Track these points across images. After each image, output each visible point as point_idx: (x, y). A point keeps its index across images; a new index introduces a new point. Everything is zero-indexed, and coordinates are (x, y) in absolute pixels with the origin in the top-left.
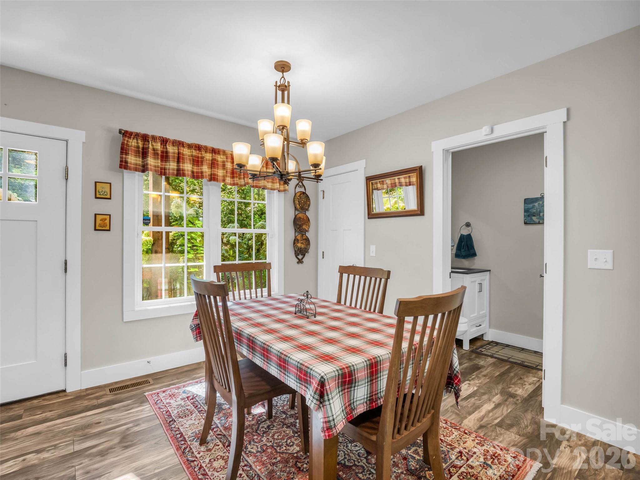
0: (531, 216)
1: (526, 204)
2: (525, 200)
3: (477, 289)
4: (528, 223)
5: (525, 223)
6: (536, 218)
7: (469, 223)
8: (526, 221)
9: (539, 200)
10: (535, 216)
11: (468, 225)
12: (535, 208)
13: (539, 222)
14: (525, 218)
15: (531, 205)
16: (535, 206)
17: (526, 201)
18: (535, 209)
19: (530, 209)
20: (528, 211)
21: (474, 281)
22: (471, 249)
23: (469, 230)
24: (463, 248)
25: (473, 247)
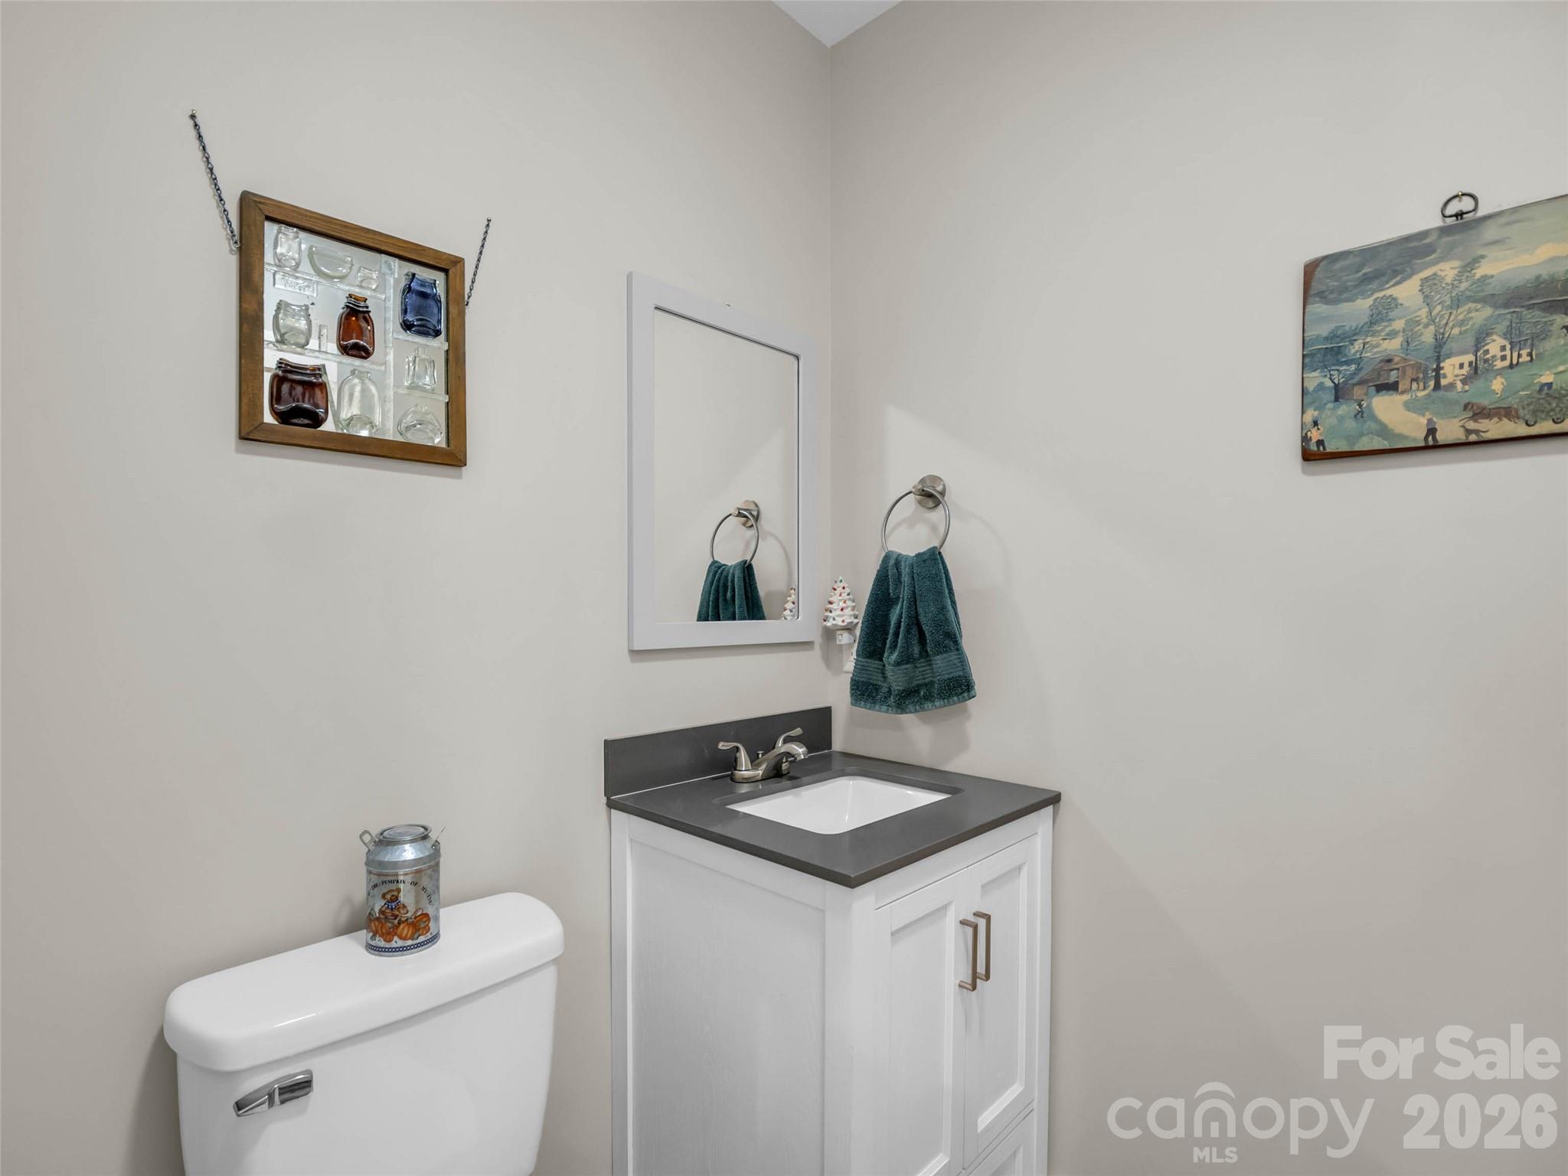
0: (1358, 392)
1: (1323, 297)
2: (1310, 270)
3: (953, 967)
4: (1331, 447)
5: (1313, 455)
6: (1408, 406)
7: (936, 479)
8: (1315, 435)
9: (1430, 250)
10: (1393, 387)
11: (930, 496)
12: (1399, 325)
13: (1432, 431)
14: (1309, 417)
15: (1361, 307)
16: (1392, 303)
17: (1319, 274)
18: (1392, 335)
19: (1351, 336)
20: (1338, 351)
21: (939, 910)
22: (946, 649)
23: (934, 528)
24: (894, 646)
25: (950, 639)
